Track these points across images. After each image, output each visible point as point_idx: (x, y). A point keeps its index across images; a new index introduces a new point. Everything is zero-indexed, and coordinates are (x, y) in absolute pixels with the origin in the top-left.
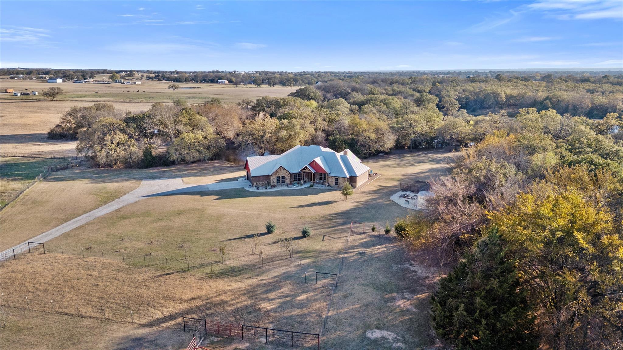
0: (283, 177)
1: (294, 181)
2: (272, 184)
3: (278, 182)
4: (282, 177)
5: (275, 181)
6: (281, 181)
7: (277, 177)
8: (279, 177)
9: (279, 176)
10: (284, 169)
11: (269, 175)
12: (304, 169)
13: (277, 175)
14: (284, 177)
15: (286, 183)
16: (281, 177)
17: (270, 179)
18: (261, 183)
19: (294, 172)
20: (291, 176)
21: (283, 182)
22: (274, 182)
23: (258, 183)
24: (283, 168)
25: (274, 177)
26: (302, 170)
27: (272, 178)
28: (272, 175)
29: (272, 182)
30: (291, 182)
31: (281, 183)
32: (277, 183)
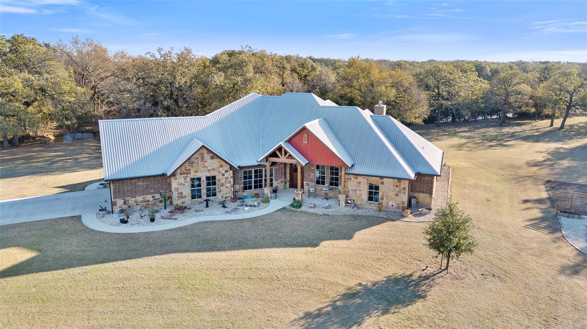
0: (211, 180)
1: (245, 188)
2: (177, 201)
3: (195, 195)
4: (208, 178)
5: (187, 191)
6: (204, 192)
7: (193, 180)
8: (199, 179)
9: (198, 175)
10: (214, 156)
11: (164, 175)
12: (274, 155)
13: (193, 175)
14: (214, 178)
15: (219, 196)
16: (204, 179)
17: (170, 185)
18: (140, 199)
19: (242, 165)
20: (234, 177)
21: (212, 193)
22: (181, 196)
23: (131, 201)
24: (210, 151)
25: (180, 179)
26: (267, 159)
27: (174, 184)
28: (174, 174)
29: (175, 195)
30: (235, 192)
31: (204, 197)
32: (193, 197)
